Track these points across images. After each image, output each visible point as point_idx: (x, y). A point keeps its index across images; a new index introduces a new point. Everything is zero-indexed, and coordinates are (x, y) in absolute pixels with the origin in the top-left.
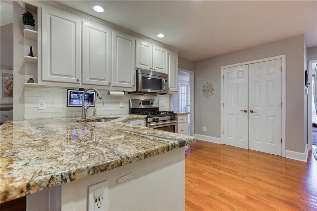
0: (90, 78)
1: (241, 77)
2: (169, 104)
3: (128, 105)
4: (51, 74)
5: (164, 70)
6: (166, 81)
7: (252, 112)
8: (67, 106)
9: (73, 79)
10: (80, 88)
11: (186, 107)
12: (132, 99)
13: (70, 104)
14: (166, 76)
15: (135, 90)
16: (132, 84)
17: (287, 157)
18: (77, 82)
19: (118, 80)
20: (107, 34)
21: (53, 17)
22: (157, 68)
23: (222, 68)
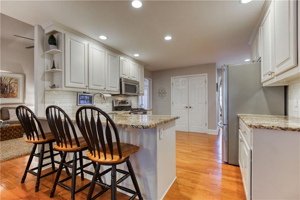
0: (93, 85)
1: (184, 85)
2: (136, 103)
3: (111, 104)
4: (71, 82)
5: (136, 78)
6: (139, 87)
7: (190, 107)
8: (77, 105)
9: (83, 86)
10: (84, 92)
11: (141, 106)
12: (115, 100)
13: (79, 104)
14: (138, 83)
15: (119, 93)
16: (117, 88)
17: (209, 134)
18: (85, 88)
19: (109, 86)
20: (103, 53)
21: (72, 41)
22: (132, 77)
23: (172, 78)
